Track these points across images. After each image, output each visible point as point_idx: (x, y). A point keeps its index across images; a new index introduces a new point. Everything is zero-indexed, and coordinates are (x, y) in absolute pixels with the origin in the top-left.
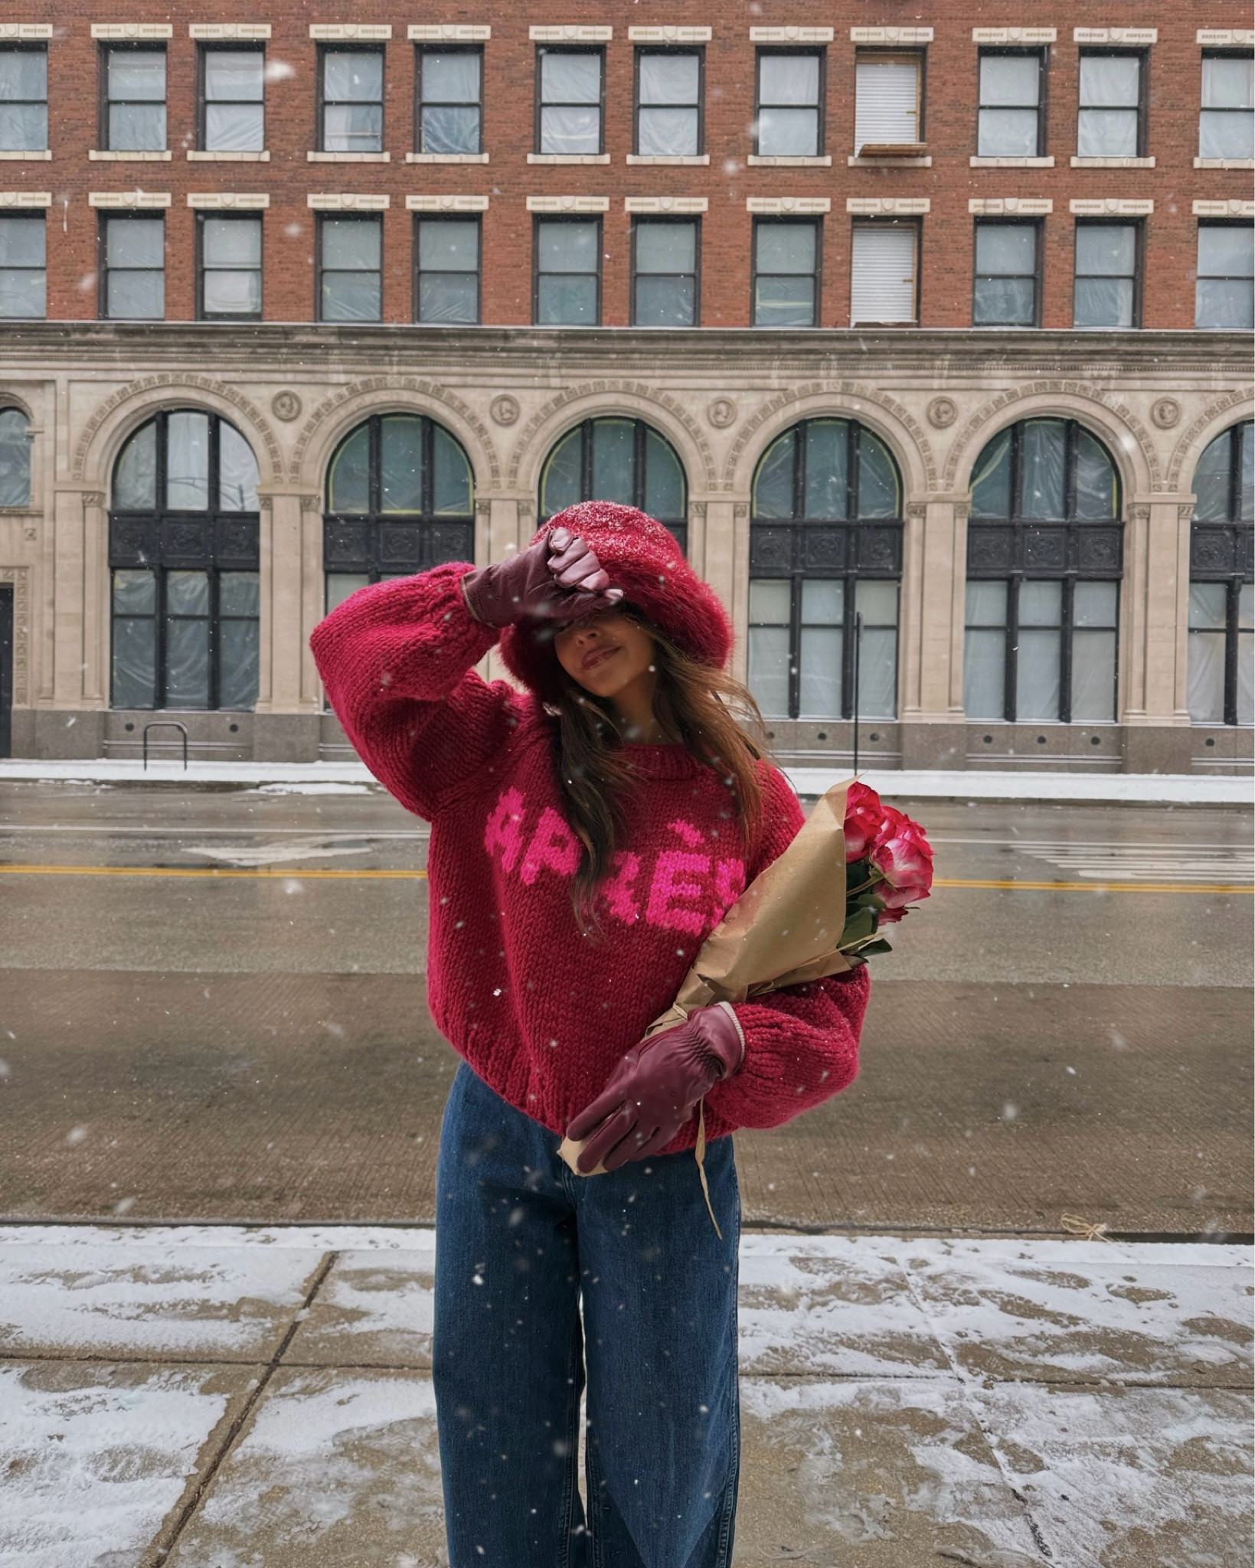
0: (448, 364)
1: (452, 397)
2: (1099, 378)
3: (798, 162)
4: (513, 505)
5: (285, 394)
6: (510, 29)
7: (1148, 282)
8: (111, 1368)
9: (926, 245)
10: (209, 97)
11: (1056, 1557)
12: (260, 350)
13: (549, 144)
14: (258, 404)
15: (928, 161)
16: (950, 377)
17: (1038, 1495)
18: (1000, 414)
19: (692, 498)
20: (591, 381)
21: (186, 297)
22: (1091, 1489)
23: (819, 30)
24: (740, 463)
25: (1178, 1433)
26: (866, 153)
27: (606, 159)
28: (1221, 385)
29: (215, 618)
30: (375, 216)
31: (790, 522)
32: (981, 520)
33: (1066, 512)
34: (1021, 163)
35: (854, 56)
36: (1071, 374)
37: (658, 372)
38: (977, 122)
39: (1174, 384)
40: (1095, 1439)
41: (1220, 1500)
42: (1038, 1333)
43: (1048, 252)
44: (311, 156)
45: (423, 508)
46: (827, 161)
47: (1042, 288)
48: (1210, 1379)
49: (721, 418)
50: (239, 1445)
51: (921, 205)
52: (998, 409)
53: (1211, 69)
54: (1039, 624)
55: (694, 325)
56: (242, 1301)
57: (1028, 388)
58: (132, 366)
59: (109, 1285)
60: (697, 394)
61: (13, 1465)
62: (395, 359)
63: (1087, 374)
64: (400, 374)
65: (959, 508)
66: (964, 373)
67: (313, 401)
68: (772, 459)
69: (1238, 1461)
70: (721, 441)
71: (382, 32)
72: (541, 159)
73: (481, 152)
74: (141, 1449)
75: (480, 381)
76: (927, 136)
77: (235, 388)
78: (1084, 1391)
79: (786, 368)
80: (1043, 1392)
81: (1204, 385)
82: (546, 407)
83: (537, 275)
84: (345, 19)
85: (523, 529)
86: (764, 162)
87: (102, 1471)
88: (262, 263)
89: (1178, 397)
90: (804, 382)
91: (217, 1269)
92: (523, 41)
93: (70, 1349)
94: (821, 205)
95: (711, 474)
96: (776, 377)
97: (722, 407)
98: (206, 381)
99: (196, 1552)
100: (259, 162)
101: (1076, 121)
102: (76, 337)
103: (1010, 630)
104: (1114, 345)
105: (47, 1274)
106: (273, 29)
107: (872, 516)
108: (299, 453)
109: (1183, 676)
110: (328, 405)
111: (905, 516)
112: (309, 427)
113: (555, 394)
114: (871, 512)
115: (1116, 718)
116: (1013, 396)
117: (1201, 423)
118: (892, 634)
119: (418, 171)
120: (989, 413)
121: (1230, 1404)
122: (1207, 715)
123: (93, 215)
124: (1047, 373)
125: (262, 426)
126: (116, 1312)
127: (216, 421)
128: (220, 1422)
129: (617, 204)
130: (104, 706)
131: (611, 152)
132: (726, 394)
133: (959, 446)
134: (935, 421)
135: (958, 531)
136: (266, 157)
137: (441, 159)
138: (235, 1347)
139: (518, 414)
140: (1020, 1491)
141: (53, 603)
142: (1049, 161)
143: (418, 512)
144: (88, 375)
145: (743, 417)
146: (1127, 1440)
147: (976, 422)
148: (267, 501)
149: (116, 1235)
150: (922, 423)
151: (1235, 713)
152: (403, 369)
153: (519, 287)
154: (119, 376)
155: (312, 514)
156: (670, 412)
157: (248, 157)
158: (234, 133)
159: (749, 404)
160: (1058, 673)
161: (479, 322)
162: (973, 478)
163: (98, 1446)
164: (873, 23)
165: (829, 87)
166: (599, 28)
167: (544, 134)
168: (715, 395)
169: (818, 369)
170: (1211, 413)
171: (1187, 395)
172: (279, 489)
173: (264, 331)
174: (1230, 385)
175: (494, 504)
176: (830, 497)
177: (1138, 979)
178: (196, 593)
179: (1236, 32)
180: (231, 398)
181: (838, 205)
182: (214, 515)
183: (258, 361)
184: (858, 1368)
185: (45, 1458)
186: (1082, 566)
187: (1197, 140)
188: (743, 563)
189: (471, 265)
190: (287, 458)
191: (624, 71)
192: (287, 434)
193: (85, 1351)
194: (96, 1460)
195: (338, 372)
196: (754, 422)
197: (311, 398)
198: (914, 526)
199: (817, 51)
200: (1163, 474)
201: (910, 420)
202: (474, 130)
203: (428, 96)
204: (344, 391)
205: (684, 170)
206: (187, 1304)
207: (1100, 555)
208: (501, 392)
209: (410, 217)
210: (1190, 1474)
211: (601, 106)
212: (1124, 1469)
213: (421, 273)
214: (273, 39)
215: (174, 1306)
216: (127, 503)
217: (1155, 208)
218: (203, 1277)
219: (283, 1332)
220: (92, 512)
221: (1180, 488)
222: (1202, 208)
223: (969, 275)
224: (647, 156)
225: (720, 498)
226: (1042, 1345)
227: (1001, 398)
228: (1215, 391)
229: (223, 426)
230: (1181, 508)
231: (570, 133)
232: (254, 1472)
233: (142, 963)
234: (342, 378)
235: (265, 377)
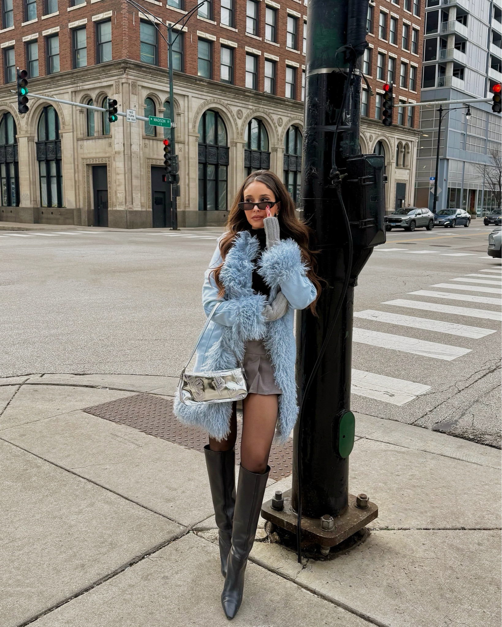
1: (271, 116)
6: (283, 7)
13: (288, 45)
14: (234, 112)
20: (295, 116)
30: (258, 57)
44: (246, 34)
58: (207, 94)
67: (245, 113)
73: (278, 43)
75: (276, 112)
77: (230, 107)
82: (287, 122)
83: (285, 83)
88: (231, 64)
92: (286, 12)
98: (223, 103)
100: (235, 32)
113: (289, 118)
119: (266, 45)
123: (197, 38)
130: (197, 210)
131: (300, 50)
139: (282, 123)
141: (188, 174)
144: (197, 96)
148: (232, 144)
154: (204, 97)
175: (278, 149)
178: (213, 172)
182: (216, 146)
190: (240, 130)
192: (240, 123)
204: (251, 111)
208: (280, 116)
209: (264, 58)
220: (197, 144)
234: (252, 107)
235: (236, 104)
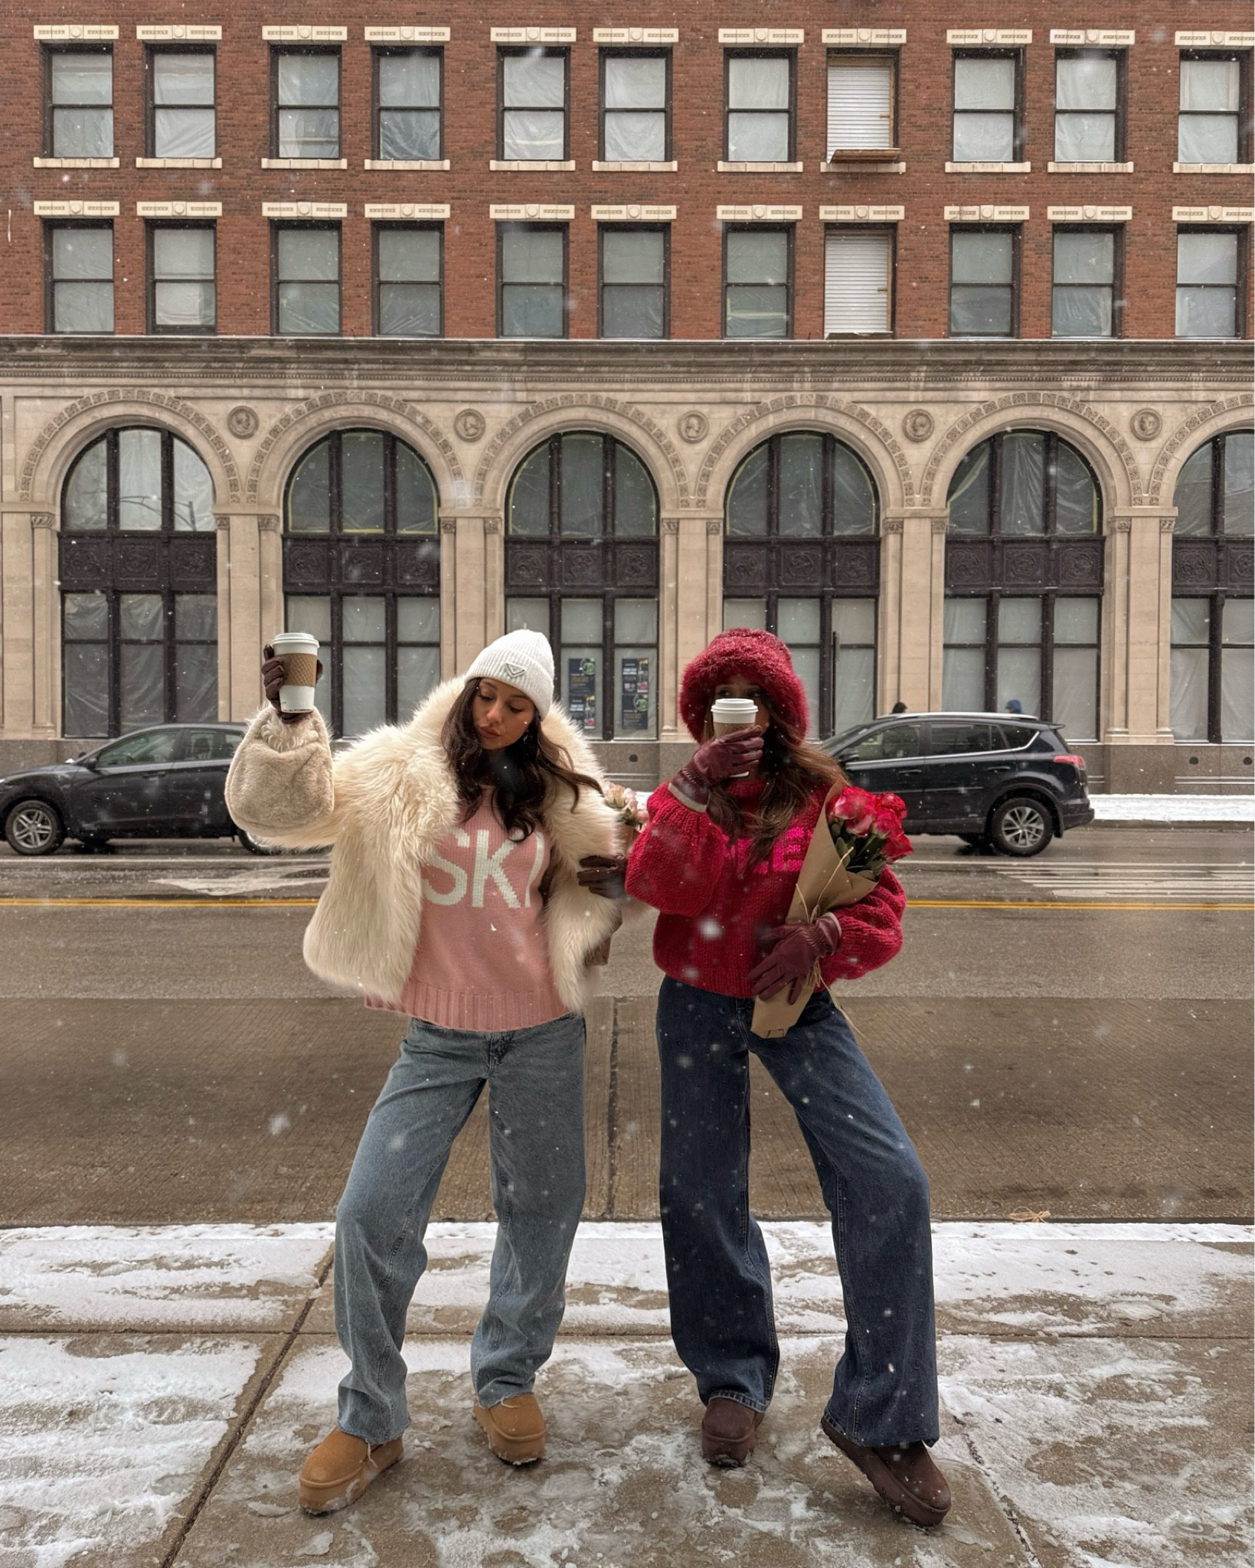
0: (410, 378)
1: (415, 412)
2: (1078, 389)
3: (769, 168)
4: (480, 523)
5: (241, 410)
6: (470, 31)
7: (1127, 290)
8: (147, 1338)
9: (901, 252)
10: (158, 101)
11: (988, 1465)
12: (214, 365)
13: (513, 150)
14: (213, 420)
15: (902, 167)
16: (926, 390)
17: (976, 1419)
18: (978, 427)
19: (664, 515)
20: (559, 395)
21: (137, 309)
22: (1022, 1413)
23: (789, 31)
24: (712, 480)
25: (1103, 1372)
26: (840, 159)
27: (571, 165)
28: (1202, 396)
29: (170, 643)
30: (334, 225)
31: (764, 539)
32: (959, 535)
33: (1046, 529)
34: (997, 169)
35: (824, 59)
36: (1050, 385)
37: (626, 386)
38: (952, 127)
39: (1154, 395)
40: (1028, 1377)
41: (1133, 1422)
42: (984, 1296)
43: (1025, 260)
44: (265, 163)
45: (385, 527)
46: (799, 167)
47: (1019, 297)
48: (1136, 1329)
49: (692, 433)
50: (270, 1395)
51: (896, 213)
52: (976, 421)
53: (1190, 72)
54: (1018, 641)
55: (663, 337)
56: (260, 1283)
57: (1006, 400)
58: (79, 381)
59: (134, 1272)
60: (668, 407)
61: (71, 1414)
62: (355, 373)
63: (1066, 384)
64: (360, 388)
65: (936, 523)
66: (941, 385)
67: (270, 417)
68: (747, 473)
69: (1153, 1392)
70: (692, 457)
71: (338, 34)
72: (504, 166)
73: (442, 159)
74: (184, 1399)
75: (444, 395)
76: (901, 140)
77: (189, 403)
78: (1022, 1341)
79: (760, 381)
80: (986, 1342)
81: (1185, 395)
82: (512, 422)
83: (502, 286)
84: (298, 20)
85: (489, 548)
86: (734, 168)
87: (152, 1417)
88: (215, 274)
89: (1158, 408)
90: (778, 395)
91: (233, 1258)
92: (483, 43)
93: (106, 1324)
94: (793, 212)
95: (684, 490)
96: (748, 390)
97: (694, 421)
98: (158, 396)
99: (243, 1475)
100: (211, 169)
101: (1053, 125)
102: (23, 351)
103: (990, 648)
104: (1093, 355)
105: (76, 1265)
106: (224, 30)
107: (848, 532)
108: (256, 471)
109: (1165, 693)
110: (286, 420)
111: (882, 533)
112: (267, 443)
113: (521, 409)
114: (846, 530)
115: (1098, 737)
116: (990, 408)
117: (1182, 434)
118: (871, 652)
119: (376, 179)
120: (966, 425)
121: (1151, 1350)
122: (1190, 732)
123: (38, 224)
124: (1026, 385)
125: (218, 443)
126: (145, 1294)
127: (169, 438)
128: (251, 1378)
129: (583, 211)
130: (54, 735)
131: (576, 158)
132: (697, 408)
133: (937, 460)
134: (911, 434)
135: (935, 547)
136: (218, 163)
137: (400, 165)
138: (258, 1320)
139: (483, 429)
140: (960, 1417)
142: (1026, 167)
143: (379, 531)
144: (35, 391)
145: (715, 431)
146: (1057, 1377)
147: (953, 435)
148: (224, 520)
149: (134, 1232)
150: (898, 437)
151: (1219, 730)
152: (364, 383)
153: (482, 298)
154: (68, 392)
155: (271, 534)
156: (641, 427)
157: (199, 164)
158: (184, 138)
159: (721, 418)
160: (1038, 692)
161: (442, 335)
162: (950, 493)
163: (145, 1397)
164: (846, 25)
165: (800, 91)
166: (562, 30)
167: (507, 140)
168: (687, 409)
169: (791, 381)
170: (1193, 424)
171: (1167, 405)
172: (237, 509)
173: (216, 345)
174: (1211, 396)
175: (459, 522)
176: (805, 513)
177: (1104, 993)
178: (150, 618)
179: (1215, 33)
180: (184, 414)
181: (811, 212)
182: (167, 535)
183: (213, 376)
184: (822, 1326)
185: (99, 1408)
186: (1063, 582)
187: (1176, 145)
188: (717, 581)
189: (433, 275)
190: (243, 475)
191: (588, 74)
192: (243, 452)
193: (120, 1325)
194: (146, 1408)
195: (296, 387)
196: (727, 437)
197: (268, 415)
198: (891, 542)
199: (786, 53)
200: (1143, 487)
201: (886, 434)
202: (434, 135)
203: (386, 101)
204: (302, 406)
205: (651, 177)
206: (208, 1286)
207: (1082, 570)
208: (466, 407)
209: (369, 225)
210: (1110, 1402)
211: (565, 110)
212: (1053, 1400)
213: (381, 283)
214: (224, 41)
215: (198, 1287)
216: (76, 524)
217: (1134, 214)
218: (221, 1264)
219: (300, 1307)
220: (41, 534)
221: (1161, 500)
222: (1181, 214)
223: (945, 284)
224: (613, 162)
225: (692, 515)
226: (988, 1305)
227: (979, 410)
228: (1196, 402)
229: (177, 443)
230: (1163, 521)
231: (534, 138)
232: (286, 1415)
233: (123, 991)
234: (301, 393)
235: (220, 392)
